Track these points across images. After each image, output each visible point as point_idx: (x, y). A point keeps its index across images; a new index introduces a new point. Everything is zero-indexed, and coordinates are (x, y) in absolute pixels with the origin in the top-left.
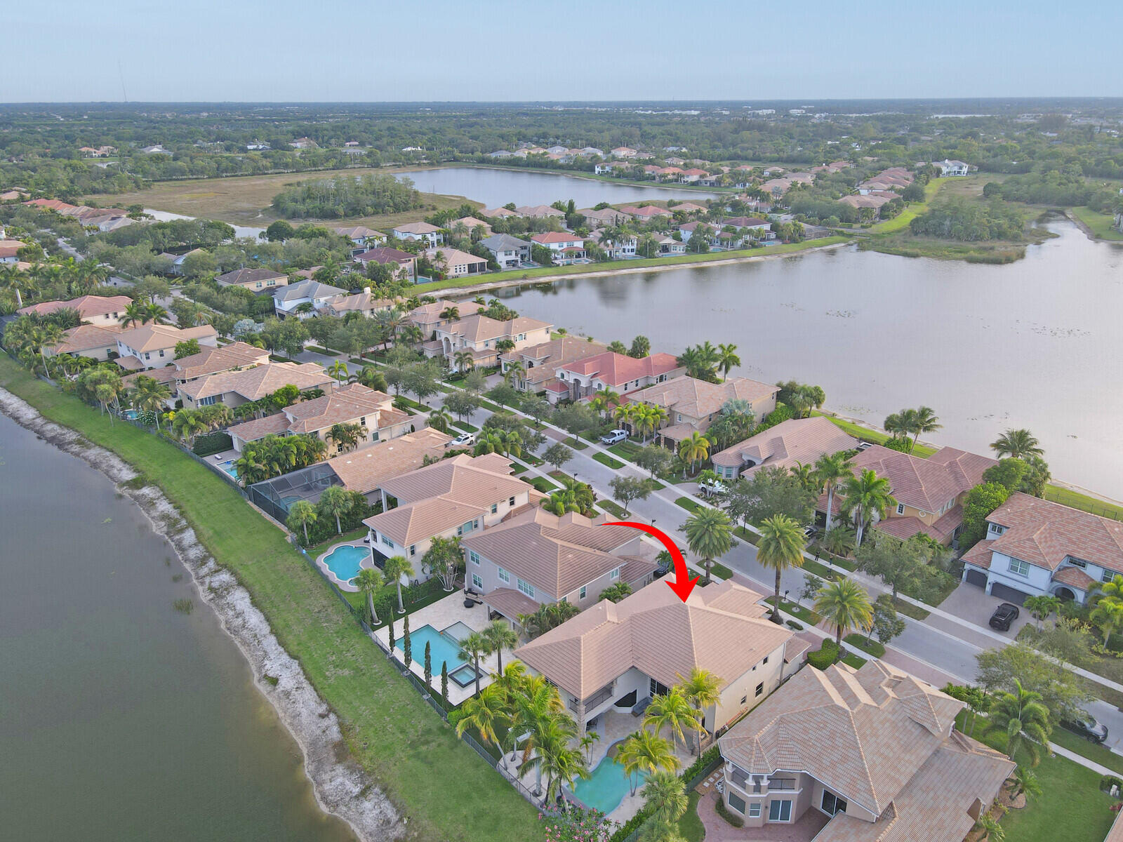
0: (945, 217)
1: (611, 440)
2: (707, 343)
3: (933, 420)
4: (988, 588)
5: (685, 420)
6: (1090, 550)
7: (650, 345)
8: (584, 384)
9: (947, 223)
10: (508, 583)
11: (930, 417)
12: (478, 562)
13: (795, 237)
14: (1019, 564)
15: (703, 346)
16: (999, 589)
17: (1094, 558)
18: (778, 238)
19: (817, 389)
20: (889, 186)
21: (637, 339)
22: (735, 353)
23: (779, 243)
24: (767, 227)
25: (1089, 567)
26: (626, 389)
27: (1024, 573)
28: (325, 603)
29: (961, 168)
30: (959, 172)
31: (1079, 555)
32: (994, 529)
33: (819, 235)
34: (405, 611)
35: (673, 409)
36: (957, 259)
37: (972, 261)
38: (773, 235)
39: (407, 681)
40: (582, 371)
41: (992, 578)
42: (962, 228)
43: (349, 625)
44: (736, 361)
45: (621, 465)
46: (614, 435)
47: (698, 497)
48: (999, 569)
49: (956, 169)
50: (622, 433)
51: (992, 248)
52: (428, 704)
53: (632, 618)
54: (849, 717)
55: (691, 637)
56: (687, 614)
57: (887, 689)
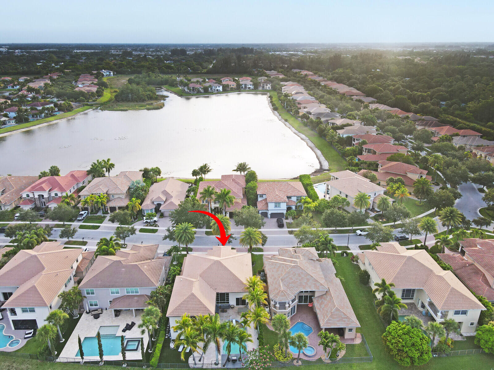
0: (128, 93)
1: (83, 217)
2: (98, 161)
3: (208, 168)
4: (269, 216)
5: (116, 196)
6: (291, 192)
7: (59, 169)
8: (46, 195)
9: (130, 95)
10: (119, 294)
11: (208, 167)
12: (93, 293)
13: (69, 109)
14: (277, 204)
15: (96, 162)
16: (273, 215)
17: (293, 195)
18: (59, 110)
19: (157, 168)
20: (91, 82)
21: (51, 168)
22: (110, 162)
23: (61, 113)
24: (52, 105)
25: (292, 197)
26: (70, 192)
27: (279, 206)
28: (7, 364)
29: (110, 73)
30: (110, 75)
31: (289, 195)
32: (260, 197)
33: (78, 107)
34: (64, 340)
35: (108, 193)
36: (143, 109)
37: (148, 109)
38: (56, 109)
39: (106, 366)
40: (43, 189)
41: (270, 213)
42: (136, 97)
43: (37, 365)
44: (112, 166)
45: (99, 226)
46: (82, 215)
47: (147, 226)
48: (272, 209)
49: (108, 73)
50: (85, 213)
51: (152, 104)
52: (129, 368)
53: (201, 276)
54: (300, 267)
55: (229, 270)
56: (221, 263)
57: (295, 254)
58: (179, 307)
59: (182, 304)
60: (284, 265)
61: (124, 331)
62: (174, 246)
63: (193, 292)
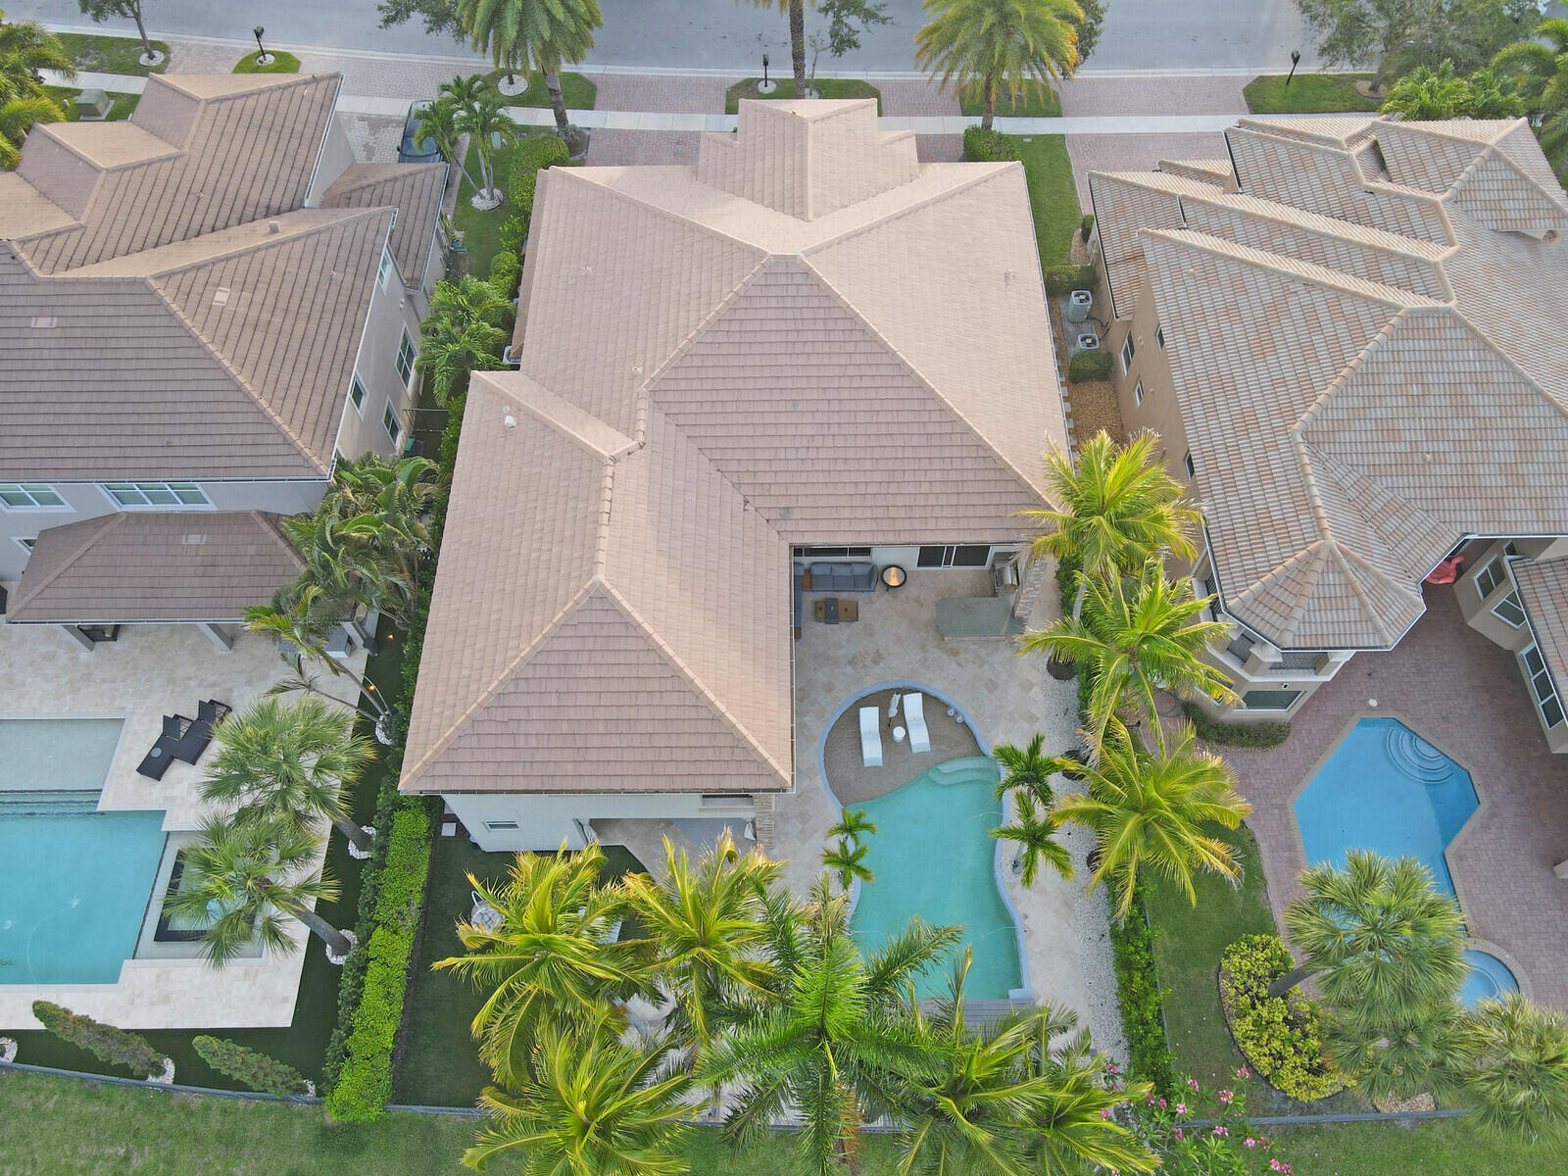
10: (70, 509)
53: (658, 399)
54: (1464, 325)
55: (887, 351)
56: (818, 283)
57: (1382, 184)
58: (498, 715)
59: (522, 686)
60: (1317, 294)
61: (153, 768)
62: (458, 82)
63: (600, 576)
